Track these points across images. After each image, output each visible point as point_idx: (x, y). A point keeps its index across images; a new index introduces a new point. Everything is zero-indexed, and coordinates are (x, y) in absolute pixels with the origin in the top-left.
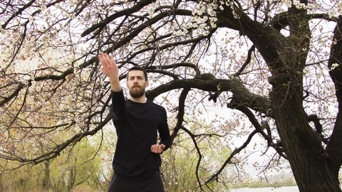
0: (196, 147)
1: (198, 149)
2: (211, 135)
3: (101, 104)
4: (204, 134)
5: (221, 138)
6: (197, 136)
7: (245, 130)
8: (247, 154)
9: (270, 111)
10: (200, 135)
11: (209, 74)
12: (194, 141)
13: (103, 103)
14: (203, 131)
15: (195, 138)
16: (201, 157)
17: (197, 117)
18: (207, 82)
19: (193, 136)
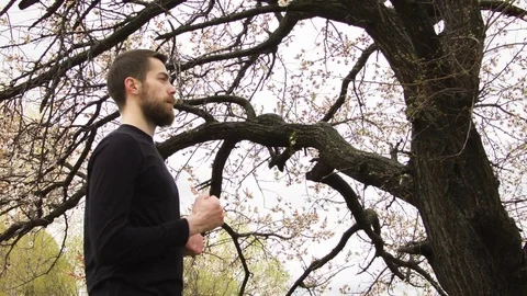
0: (241, 256)
1: (243, 261)
2: (267, 236)
3: (67, 170)
4: (255, 234)
5: (285, 243)
6: (242, 235)
7: (327, 229)
8: (334, 270)
9: (406, 179)
10: (248, 235)
11: (273, 117)
12: (237, 245)
13: (68, 166)
14: (252, 228)
15: (239, 241)
16: (247, 274)
17: (243, 204)
18: (271, 129)
19: (235, 236)
